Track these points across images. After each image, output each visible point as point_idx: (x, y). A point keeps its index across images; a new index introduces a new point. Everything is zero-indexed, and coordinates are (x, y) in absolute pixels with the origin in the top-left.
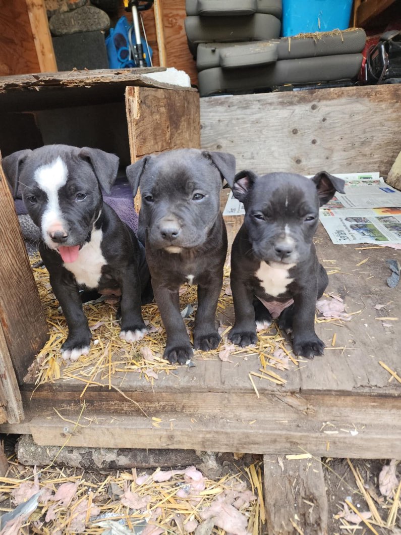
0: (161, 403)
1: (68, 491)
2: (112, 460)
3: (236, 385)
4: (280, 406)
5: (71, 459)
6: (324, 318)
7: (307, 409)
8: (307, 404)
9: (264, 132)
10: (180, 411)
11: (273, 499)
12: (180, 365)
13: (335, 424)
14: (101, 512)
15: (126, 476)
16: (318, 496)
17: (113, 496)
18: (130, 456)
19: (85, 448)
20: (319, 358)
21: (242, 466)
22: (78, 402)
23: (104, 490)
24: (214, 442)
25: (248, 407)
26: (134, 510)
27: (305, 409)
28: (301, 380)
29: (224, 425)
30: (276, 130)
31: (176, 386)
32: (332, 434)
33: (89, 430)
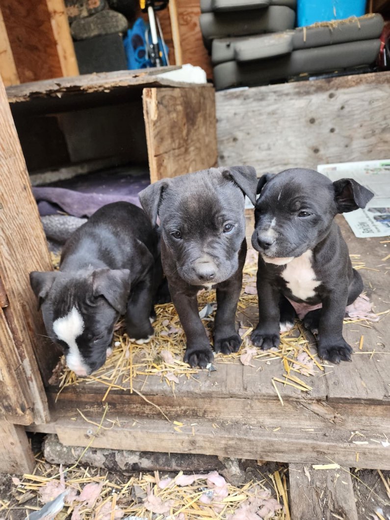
0: (183, 408)
1: (92, 492)
2: (135, 462)
3: (259, 392)
4: (305, 414)
5: (95, 460)
6: (349, 318)
7: (335, 417)
8: (334, 413)
9: (281, 123)
10: (201, 415)
11: (300, 512)
12: (201, 368)
13: (364, 434)
14: (125, 515)
15: (148, 478)
16: (347, 511)
17: (136, 498)
18: (152, 459)
19: (108, 450)
20: (347, 363)
21: (266, 472)
22: (100, 404)
23: (127, 491)
24: (237, 449)
25: (272, 414)
26: (157, 515)
27: (332, 418)
28: (328, 387)
29: (247, 432)
30: (293, 120)
31: (197, 391)
32: (362, 445)
33: (111, 432)
